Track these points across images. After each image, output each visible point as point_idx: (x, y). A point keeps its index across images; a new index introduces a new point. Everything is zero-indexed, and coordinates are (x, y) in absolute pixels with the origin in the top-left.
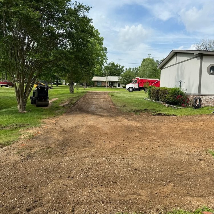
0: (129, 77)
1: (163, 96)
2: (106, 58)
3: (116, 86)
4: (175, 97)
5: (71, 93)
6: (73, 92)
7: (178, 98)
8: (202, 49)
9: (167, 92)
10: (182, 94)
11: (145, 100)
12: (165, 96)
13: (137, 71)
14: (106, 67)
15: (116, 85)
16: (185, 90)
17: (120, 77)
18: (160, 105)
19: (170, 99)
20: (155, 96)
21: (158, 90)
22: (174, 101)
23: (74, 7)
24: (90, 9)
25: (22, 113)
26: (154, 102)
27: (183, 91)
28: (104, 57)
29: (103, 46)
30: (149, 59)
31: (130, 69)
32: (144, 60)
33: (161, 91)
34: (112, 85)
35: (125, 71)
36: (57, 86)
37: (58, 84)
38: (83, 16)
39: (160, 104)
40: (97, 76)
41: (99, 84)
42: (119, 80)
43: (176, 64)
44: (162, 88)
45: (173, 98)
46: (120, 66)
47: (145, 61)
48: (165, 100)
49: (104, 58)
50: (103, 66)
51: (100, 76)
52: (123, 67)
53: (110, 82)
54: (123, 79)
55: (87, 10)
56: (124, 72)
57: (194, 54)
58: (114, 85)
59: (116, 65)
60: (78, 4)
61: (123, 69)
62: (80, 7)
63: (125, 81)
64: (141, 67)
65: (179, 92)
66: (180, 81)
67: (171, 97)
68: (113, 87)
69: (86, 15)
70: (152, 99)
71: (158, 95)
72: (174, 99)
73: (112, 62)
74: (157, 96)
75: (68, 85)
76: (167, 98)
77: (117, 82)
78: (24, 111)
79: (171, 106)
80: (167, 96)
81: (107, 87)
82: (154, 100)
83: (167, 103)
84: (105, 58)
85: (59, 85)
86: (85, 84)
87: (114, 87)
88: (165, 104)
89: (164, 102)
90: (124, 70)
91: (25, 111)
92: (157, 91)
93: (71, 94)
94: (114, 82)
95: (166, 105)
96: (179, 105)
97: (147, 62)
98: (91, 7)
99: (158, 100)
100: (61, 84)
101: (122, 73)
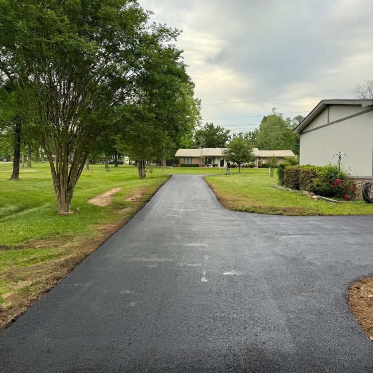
0: (241, 148)
1: (308, 182)
2: (200, 117)
3: (217, 165)
4: (330, 182)
5: (141, 178)
6: (144, 176)
7: (335, 184)
8: (368, 97)
9: (315, 173)
10: (343, 178)
11: (273, 189)
12: (312, 182)
13: (252, 138)
14: (200, 133)
15: (218, 162)
16: (348, 170)
17: (225, 149)
18: (302, 197)
19: (320, 186)
20: (293, 181)
21: (298, 171)
22: (328, 190)
23: (151, 32)
24: (178, 34)
25: (65, 215)
26: (292, 193)
27: (344, 172)
28: (196, 116)
29: (194, 97)
30: (274, 116)
31: (241, 134)
32: (265, 119)
33: (304, 172)
34: (210, 162)
35: (232, 138)
36: (116, 166)
37: (116, 163)
38: (167, 47)
39: (302, 195)
40: (184, 147)
41: (188, 162)
42: (222, 153)
43: (329, 124)
44: (304, 166)
45: (327, 185)
46: (223, 129)
47: (266, 121)
48: (311, 188)
49: (196, 118)
50: (193, 131)
51: (189, 148)
52: (228, 132)
53: (206, 158)
54: (230, 152)
55: (174, 35)
56: (231, 140)
57: (363, 107)
58: (214, 162)
59: (215, 128)
60: (158, 26)
61: (229, 135)
62: (163, 31)
63: (233, 156)
64: (259, 131)
65: (336, 173)
66: (339, 154)
67: (322, 182)
68: (212, 166)
69: (173, 46)
70: (287, 187)
71: (297, 180)
72: (329, 186)
73: (209, 124)
74: (295, 181)
75: (134, 164)
76: (315, 184)
77: (218, 157)
78: (68, 211)
79: (323, 199)
80: (316, 181)
81: (202, 166)
82: (291, 188)
83: (316, 193)
84: (198, 117)
85: (119, 165)
86: (164, 162)
87: (214, 166)
88: (313, 195)
89: (311, 191)
90: (230, 137)
91: (70, 212)
92: (295, 173)
93: (142, 181)
94: (214, 158)
95: (315, 197)
96: (337, 197)
97: (270, 121)
98: (181, 31)
99: (298, 188)
100: (122, 163)
101: (227, 143)
